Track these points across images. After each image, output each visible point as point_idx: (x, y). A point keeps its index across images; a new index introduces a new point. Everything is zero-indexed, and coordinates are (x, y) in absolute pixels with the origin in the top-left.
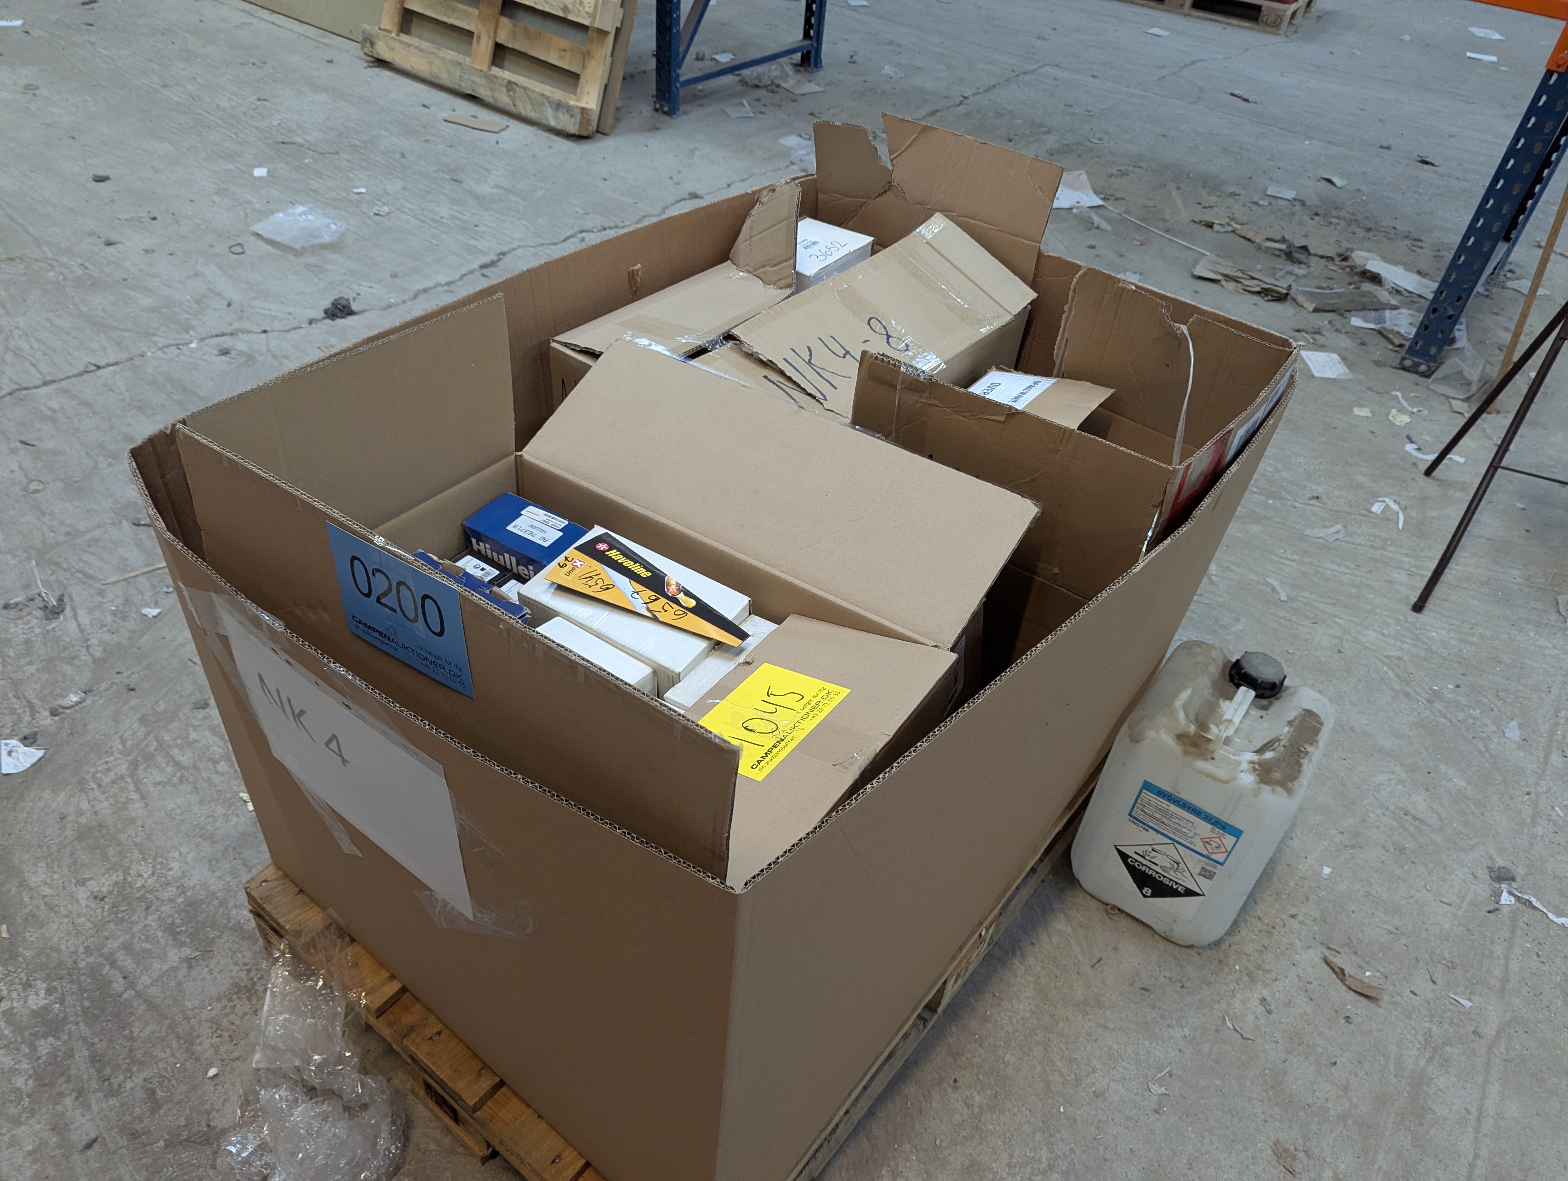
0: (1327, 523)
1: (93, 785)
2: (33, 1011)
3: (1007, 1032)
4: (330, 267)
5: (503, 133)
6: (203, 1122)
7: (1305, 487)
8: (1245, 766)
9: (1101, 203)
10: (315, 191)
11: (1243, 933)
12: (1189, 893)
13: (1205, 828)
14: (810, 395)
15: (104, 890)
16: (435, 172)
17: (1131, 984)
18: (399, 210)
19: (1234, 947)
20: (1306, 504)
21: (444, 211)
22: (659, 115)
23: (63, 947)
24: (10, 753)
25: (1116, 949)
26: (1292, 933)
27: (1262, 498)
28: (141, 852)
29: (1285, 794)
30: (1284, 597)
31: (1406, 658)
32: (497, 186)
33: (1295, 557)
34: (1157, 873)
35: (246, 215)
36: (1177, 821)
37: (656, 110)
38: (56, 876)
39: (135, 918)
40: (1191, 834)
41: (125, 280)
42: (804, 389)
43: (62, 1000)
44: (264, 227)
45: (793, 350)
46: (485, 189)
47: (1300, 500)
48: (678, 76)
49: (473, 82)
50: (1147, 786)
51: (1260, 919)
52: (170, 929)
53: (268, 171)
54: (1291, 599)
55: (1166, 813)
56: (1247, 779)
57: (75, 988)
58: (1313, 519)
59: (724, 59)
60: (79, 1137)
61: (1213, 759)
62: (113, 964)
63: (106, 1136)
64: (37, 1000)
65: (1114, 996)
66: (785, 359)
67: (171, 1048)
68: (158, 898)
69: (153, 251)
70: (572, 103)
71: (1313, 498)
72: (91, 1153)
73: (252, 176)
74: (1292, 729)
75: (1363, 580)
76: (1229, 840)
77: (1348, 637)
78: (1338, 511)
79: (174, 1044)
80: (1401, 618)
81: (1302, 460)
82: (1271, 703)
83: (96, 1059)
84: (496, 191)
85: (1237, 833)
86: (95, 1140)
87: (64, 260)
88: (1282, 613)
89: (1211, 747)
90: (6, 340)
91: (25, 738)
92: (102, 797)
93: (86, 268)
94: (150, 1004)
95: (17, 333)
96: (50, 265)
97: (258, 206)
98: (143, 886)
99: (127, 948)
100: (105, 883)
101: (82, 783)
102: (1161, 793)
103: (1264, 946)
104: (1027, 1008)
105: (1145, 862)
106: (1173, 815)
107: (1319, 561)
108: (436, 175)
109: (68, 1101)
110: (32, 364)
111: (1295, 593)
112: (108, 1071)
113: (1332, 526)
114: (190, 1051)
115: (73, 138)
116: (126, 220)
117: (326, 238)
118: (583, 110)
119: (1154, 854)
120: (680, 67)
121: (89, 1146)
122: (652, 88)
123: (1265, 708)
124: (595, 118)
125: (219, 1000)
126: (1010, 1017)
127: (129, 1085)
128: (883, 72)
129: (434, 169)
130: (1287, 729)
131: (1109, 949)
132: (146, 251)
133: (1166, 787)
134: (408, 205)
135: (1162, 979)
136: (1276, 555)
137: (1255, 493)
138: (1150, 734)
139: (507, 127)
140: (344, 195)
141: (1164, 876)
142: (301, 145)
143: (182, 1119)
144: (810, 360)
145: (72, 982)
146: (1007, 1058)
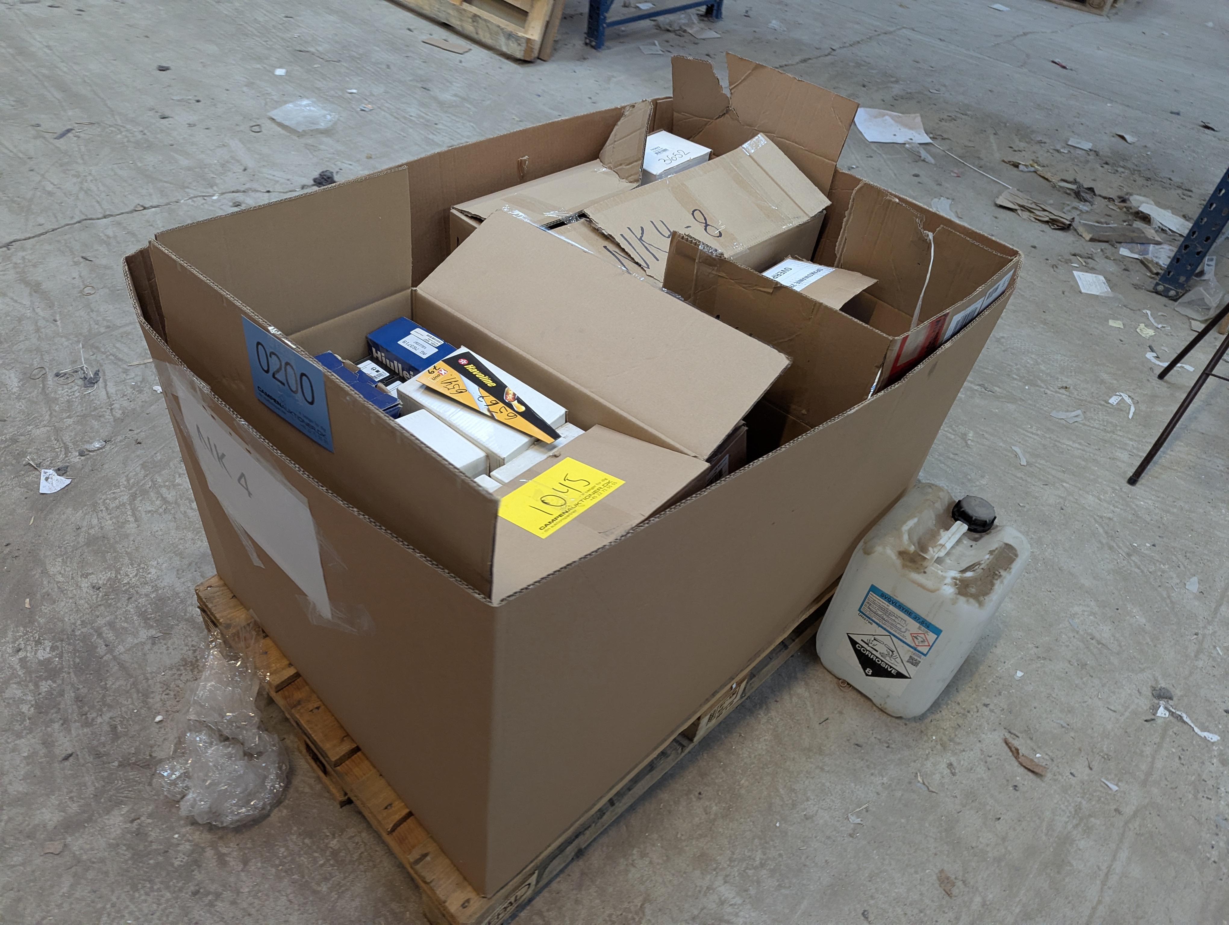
0: (1070, 409)
1: (103, 508)
2: (39, 660)
3: (745, 763)
4: (322, 147)
5: (466, 54)
6: (147, 753)
7: (1058, 379)
8: (949, 580)
9: (930, 141)
10: (318, 89)
11: (944, 713)
12: (900, 675)
13: (913, 626)
14: (637, 263)
15: (101, 582)
16: (411, 81)
17: (848, 740)
18: (379, 108)
19: (934, 722)
20: (1056, 392)
21: (413, 111)
22: (588, 48)
23: (66, 619)
24: (47, 479)
25: (841, 713)
26: (983, 717)
27: (1020, 384)
28: (130, 559)
29: (977, 605)
30: (1024, 462)
31: (1115, 519)
32: (456, 95)
33: (1039, 432)
34: (877, 657)
35: (266, 104)
36: (894, 618)
37: (586, 44)
38: (67, 569)
39: (119, 605)
40: (903, 630)
41: (172, 145)
42: (633, 259)
43: (61, 656)
44: (278, 114)
45: (629, 228)
46: (447, 96)
47: (1052, 389)
48: (605, 18)
49: (448, 13)
51: (959, 704)
52: (143, 615)
53: (287, 72)
54: (1029, 464)
55: (885, 611)
56: (949, 590)
57: (71, 648)
58: (1059, 404)
59: (645, 7)
60: (60, 751)
61: (925, 572)
62: (100, 635)
63: (79, 753)
64: (43, 654)
65: (833, 748)
66: (622, 235)
67: (132, 698)
68: (137, 593)
69: (195, 125)
70: (520, 34)
71: (1062, 387)
72: (67, 763)
73: (273, 74)
74: (992, 557)
75: (1092, 455)
76: (932, 636)
77: (1071, 498)
78: (1082, 400)
79: (135, 696)
80: (1117, 488)
81: (1059, 357)
82: (981, 537)
83: (79, 699)
84: (455, 98)
85: (937, 632)
86: (71, 755)
87: (129, 127)
88: (1019, 475)
89: (925, 564)
90: (81, 183)
91: (59, 470)
92: (108, 517)
93: (145, 134)
94: (122, 666)
95: (90, 178)
96: (119, 130)
97: (275, 98)
98: (128, 583)
99: (111, 625)
100: (101, 578)
101: (95, 505)
102: (883, 596)
103: (958, 725)
104: (764, 748)
105: (868, 648)
106: (891, 614)
107: (1058, 437)
108: (411, 83)
109: (56, 726)
110: (96, 202)
111: (1034, 460)
112: (86, 709)
113: (1074, 411)
114: (145, 702)
115: (147, 37)
116: (178, 100)
117: (322, 125)
118: (528, 40)
119: (875, 642)
120: (607, 10)
121: (66, 758)
122: (584, 26)
123: (976, 540)
124: (537, 47)
125: (171, 669)
126: (750, 752)
127: (99, 720)
128: (770, 25)
129: (410, 78)
130: (988, 556)
131: (836, 712)
132: (190, 125)
133: (887, 591)
134: (387, 105)
135: (872, 739)
136: (1024, 429)
137: (1015, 379)
138: (879, 549)
139: (470, 50)
140: (340, 93)
141: (882, 661)
142: (313, 54)
143: (133, 749)
144: (641, 237)
145: (69, 644)
146: (743, 781)
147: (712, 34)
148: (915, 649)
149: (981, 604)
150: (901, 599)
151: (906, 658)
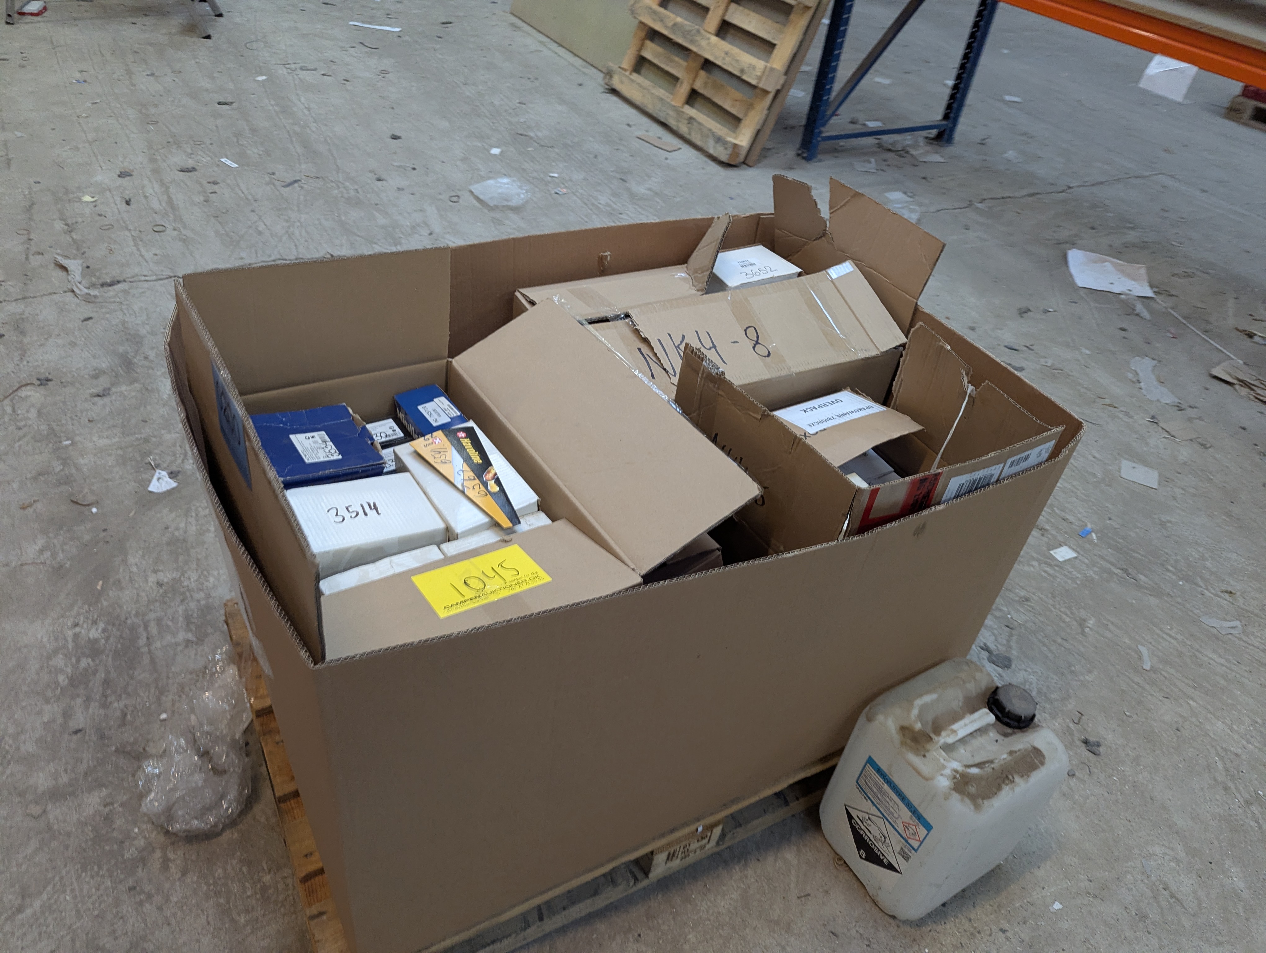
0: (1228, 618)
1: (194, 514)
2: (89, 638)
4: (507, 222)
5: (675, 153)
6: (143, 745)
7: (1224, 580)
8: (948, 772)
9: (1151, 294)
10: (524, 170)
12: (891, 867)
13: (906, 814)
14: (665, 369)
15: (165, 580)
16: (612, 171)
17: (824, 925)
18: (573, 193)
19: (933, 933)
20: (1217, 595)
21: (603, 199)
22: (799, 158)
23: (125, 607)
24: (158, 479)
25: (827, 892)
26: (994, 944)
27: (1174, 577)
28: (198, 565)
29: (972, 807)
30: (1147, 666)
31: (1244, 757)
32: (650, 189)
33: (1179, 637)
34: (870, 840)
35: (472, 178)
36: (888, 799)
37: (798, 155)
38: (144, 562)
39: (172, 604)
40: (896, 815)
41: (377, 204)
42: (662, 365)
43: (107, 639)
44: (477, 188)
45: (669, 335)
46: (641, 190)
47: (1212, 590)
48: (821, 132)
49: (668, 114)
50: (870, 761)
51: (970, 920)
52: (188, 619)
53: (502, 152)
54: (1153, 669)
55: (880, 789)
56: (943, 782)
57: (118, 633)
58: (1216, 609)
59: (873, 125)
60: (73, 725)
61: (924, 756)
62: (146, 628)
63: (87, 731)
64: (94, 634)
65: (804, 928)
66: (659, 340)
67: (149, 692)
68: (191, 596)
69: (403, 189)
70: (729, 139)
71: (1226, 592)
72: (75, 737)
73: (489, 151)
74: (1010, 758)
75: (1238, 676)
76: (922, 831)
77: (1194, 720)
78: (1247, 611)
79: (152, 690)
80: (1260, 721)
81: (1234, 556)
83: (106, 682)
84: (647, 192)
85: (928, 827)
86: (80, 730)
87: (347, 184)
88: (1137, 679)
89: (928, 746)
90: (289, 227)
91: (172, 473)
92: (194, 523)
93: (358, 192)
94: (153, 661)
95: (298, 224)
96: (338, 185)
97: (482, 173)
98: (188, 586)
99: (159, 621)
100: (166, 576)
101: (188, 511)
102: (879, 771)
103: (961, 944)
104: (726, 906)
105: (863, 827)
106: (885, 794)
107: (1201, 646)
108: (611, 174)
109: (79, 701)
110: (296, 246)
111: (1161, 667)
112: (109, 692)
113: (1233, 621)
114: (159, 699)
115: (393, 108)
116: (397, 166)
117: (513, 203)
118: (735, 146)
119: (869, 822)
120: (824, 125)
121: (76, 732)
122: (798, 138)
124: (743, 153)
125: (191, 673)
126: (709, 907)
127: (116, 705)
129: (612, 169)
130: (1005, 756)
131: (821, 890)
132: (399, 189)
133: (884, 767)
134: (581, 191)
135: (853, 932)
136: (1161, 630)
137: (1168, 570)
138: (880, 718)
139: (680, 149)
140: (542, 176)
141: (875, 845)
142: (531, 138)
143: (132, 739)
144: (679, 345)
145: (118, 630)
146: (690, 936)
147: (937, 158)
148: (907, 842)
149: (977, 807)
150: (896, 779)
151: (897, 849)
